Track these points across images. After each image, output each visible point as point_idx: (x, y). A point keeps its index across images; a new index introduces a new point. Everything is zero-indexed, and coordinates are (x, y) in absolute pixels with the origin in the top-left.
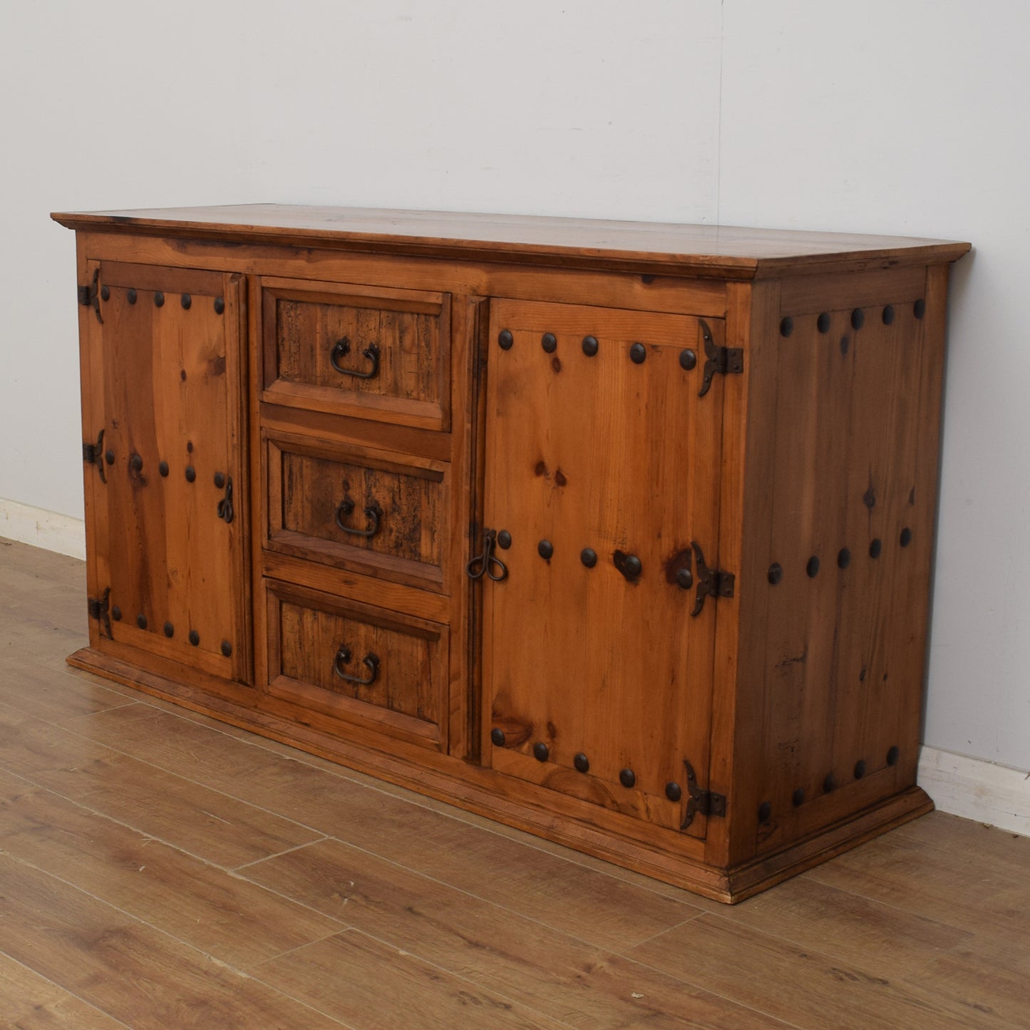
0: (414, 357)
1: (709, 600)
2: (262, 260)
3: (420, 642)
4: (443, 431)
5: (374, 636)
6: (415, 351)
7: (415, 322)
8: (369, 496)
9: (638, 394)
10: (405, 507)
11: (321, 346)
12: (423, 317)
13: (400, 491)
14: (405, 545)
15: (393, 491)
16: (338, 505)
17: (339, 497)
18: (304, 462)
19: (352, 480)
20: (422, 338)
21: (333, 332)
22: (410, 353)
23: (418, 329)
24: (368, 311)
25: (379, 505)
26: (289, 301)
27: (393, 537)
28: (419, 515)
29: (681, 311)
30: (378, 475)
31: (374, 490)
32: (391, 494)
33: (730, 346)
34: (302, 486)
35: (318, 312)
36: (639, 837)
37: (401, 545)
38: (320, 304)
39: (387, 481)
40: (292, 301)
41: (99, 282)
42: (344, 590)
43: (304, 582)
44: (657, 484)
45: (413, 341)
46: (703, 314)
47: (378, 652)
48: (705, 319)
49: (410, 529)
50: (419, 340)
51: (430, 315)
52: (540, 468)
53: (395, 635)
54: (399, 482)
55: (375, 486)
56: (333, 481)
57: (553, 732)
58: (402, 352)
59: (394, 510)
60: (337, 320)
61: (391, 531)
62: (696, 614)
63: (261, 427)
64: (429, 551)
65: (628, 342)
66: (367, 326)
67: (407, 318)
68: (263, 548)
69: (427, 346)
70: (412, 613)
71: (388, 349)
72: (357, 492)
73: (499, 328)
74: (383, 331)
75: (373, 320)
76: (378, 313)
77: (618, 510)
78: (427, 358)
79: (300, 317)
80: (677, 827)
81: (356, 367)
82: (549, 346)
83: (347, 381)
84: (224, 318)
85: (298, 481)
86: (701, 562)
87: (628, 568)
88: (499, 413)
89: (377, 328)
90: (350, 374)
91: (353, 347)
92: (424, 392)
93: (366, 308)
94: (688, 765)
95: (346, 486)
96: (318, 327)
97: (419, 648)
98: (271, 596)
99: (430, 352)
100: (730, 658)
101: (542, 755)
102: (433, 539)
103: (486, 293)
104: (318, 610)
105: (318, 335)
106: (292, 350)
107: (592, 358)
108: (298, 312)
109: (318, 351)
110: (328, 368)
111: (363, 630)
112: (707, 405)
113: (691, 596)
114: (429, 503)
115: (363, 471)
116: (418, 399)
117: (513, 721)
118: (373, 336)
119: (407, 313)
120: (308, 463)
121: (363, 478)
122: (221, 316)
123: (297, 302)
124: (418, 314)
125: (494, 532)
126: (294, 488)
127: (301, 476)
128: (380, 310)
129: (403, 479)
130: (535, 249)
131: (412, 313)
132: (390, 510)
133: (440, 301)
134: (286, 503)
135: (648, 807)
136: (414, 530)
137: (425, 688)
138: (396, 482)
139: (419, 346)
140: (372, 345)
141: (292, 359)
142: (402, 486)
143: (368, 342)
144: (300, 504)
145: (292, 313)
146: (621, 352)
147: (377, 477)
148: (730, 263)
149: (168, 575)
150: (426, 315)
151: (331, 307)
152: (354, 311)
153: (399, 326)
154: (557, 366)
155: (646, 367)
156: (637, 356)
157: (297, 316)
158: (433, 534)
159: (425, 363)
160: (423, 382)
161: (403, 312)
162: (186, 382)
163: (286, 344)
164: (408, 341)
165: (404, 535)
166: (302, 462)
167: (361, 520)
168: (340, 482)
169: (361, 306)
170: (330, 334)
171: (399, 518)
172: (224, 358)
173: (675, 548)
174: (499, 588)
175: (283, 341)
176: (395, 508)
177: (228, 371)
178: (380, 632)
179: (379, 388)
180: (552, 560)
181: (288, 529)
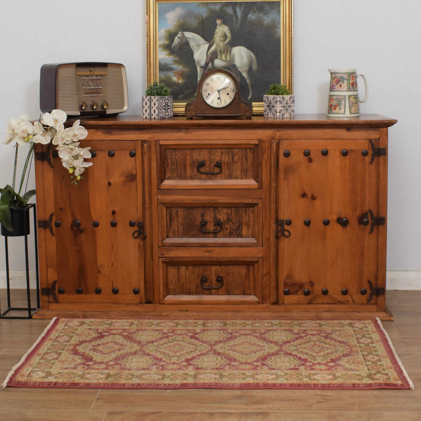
0: (239, 164)
1: (375, 227)
2: (158, 134)
3: (244, 267)
4: (259, 188)
5: (220, 270)
6: (240, 161)
7: (240, 151)
8: (215, 218)
9: (345, 166)
10: (234, 219)
11: (190, 165)
12: (244, 150)
13: (231, 213)
14: (234, 232)
15: (228, 214)
16: (198, 224)
17: (199, 220)
18: (179, 210)
19: (206, 213)
20: (243, 157)
21: (196, 159)
22: (237, 163)
23: (241, 154)
24: (216, 150)
25: (220, 220)
26: (171, 149)
27: (228, 231)
28: (242, 220)
29: (363, 138)
30: (220, 209)
31: (218, 215)
32: (227, 215)
33: (381, 147)
34: (178, 219)
35: (189, 152)
36: (351, 310)
37: (232, 233)
38: (189, 149)
39: (225, 211)
40: (173, 149)
41: (51, 150)
42: (207, 255)
43: (183, 256)
44: (354, 194)
45: (239, 158)
46: (370, 138)
47: (222, 275)
48: (371, 140)
49: (237, 226)
50: (242, 157)
51: (247, 148)
52: (304, 195)
53: (231, 267)
54: (231, 210)
55: (218, 213)
56: (195, 215)
57: (312, 284)
58: (233, 163)
59: (228, 221)
60: (199, 154)
61: (227, 229)
62: (370, 233)
63: (158, 199)
64: (247, 232)
65: (341, 150)
66: (215, 155)
67: (236, 151)
68: (159, 246)
69: (246, 159)
70: (244, 256)
71: (226, 162)
72: (209, 217)
73: (284, 150)
74: (223, 156)
75: (218, 153)
76: (221, 150)
77: (338, 204)
78: (246, 164)
79: (178, 155)
80: (365, 303)
81: (209, 171)
82: (307, 154)
83: (204, 176)
84: (136, 159)
85: (175, 218)
86: (372, 216)
87: (343, 222)
88: (284, 179)
89: (220, 155)
90: (205, 174)
91: (207, 163)
92: (244, 176)
93: (214, 149)
94: (369, 282)
95: (203, 215)
96: (188, 158)
97: (244, 269)
98: (164, 265)
99: (247, 162)
100: (384, 244)
101: (307, 294)
102: (248, 228)
103: (278, 139)
104: (189, 265)
105: (188, 161)
106: (173, 168)
107: (326, 156)
108: (177, 153)
109: (188, 166)
110: (193, 173)
111: (214, 268)
112: (373, 167)
113: (369, 227)
114: (246, 216)
115: (212, 209)
116: (242, 179)
117: (293, 285)
118: (218, 159)
119: (236, 148)
120: (181, 210)
121: (212, 211)
122: (134, 158)
123: (176, 149)
124: (241, 149)
125: (283, 220)
126: (173, 221)
127: (177, 216)
128: (222, 149)
129: (233, 209)
130: (308, 122)
131: (238, 148)
132: (226, 221)
133: (257, 143)
134: (168, 227)
135: (353, 299)
136: (239, 226)
137: (246, 283)
138: (230, 211)
139: (242, 160)
140: (217, 162)
141: (173, 171)
142: (233, 212)
143: (215, 161)
144: (176, 226)
145: (173, 154)
146: (338, 153)
147: (220, 210)
148: (388, 122)
149: (98, 268)
150: (245, 148)
151: (195, 150)
152: (208, 150)
153: (232, 153)
154: (310, 160)
155: (348, 157)
156: (345, 154)
157: (176, 154)
158: (249, 227)
159: (245, 166)
160: (244, 173)
161: (234, 148)
162: (111, 187)
163: (170, 166)
164: (236, 158)
165: (234, 229)
166: (178, 210)
167: (211, 227)
168: (200, 215)
169: (211, 148)
170: (195, 160)
171: (231, 223)
172: (136, 174)
173: (362, 213)
174: (286, 240)
175: (167, 165)
176: (229, 220)
177: (138, 179)
178: (223, 267)
179: (221, 177)
180: (311, 225)
181: (169, 237)
